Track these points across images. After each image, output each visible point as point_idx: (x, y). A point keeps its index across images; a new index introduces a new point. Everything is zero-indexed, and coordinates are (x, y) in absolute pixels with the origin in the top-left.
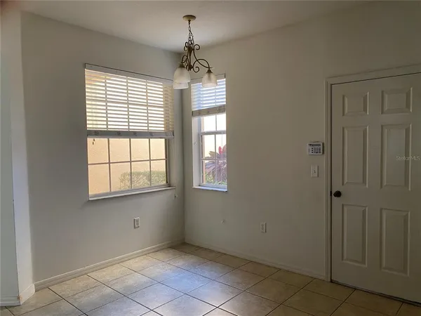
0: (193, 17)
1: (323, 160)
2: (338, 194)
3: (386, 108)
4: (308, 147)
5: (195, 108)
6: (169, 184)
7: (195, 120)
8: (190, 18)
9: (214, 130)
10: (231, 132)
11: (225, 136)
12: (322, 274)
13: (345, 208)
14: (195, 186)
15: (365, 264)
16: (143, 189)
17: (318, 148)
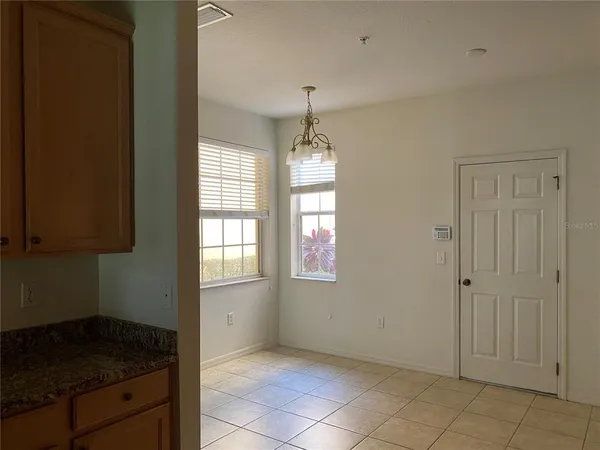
0: (314, 88)
1: (450, 246)
2: (468, 282)
3: (517, 192)
4: (434, 231)
5: (294, 183)
6: (261, 274)
7: (294, 198)
8: (310, 89)
9: (317, 209)
10: (341, 213)
11: (333, 217)
12: (449, 370)
13: (475, 297)
14: (293, 275)
15: (496, 356)
16: (235, 279)
17: (444, 233)
